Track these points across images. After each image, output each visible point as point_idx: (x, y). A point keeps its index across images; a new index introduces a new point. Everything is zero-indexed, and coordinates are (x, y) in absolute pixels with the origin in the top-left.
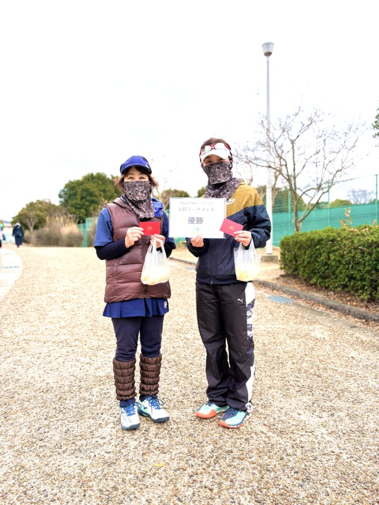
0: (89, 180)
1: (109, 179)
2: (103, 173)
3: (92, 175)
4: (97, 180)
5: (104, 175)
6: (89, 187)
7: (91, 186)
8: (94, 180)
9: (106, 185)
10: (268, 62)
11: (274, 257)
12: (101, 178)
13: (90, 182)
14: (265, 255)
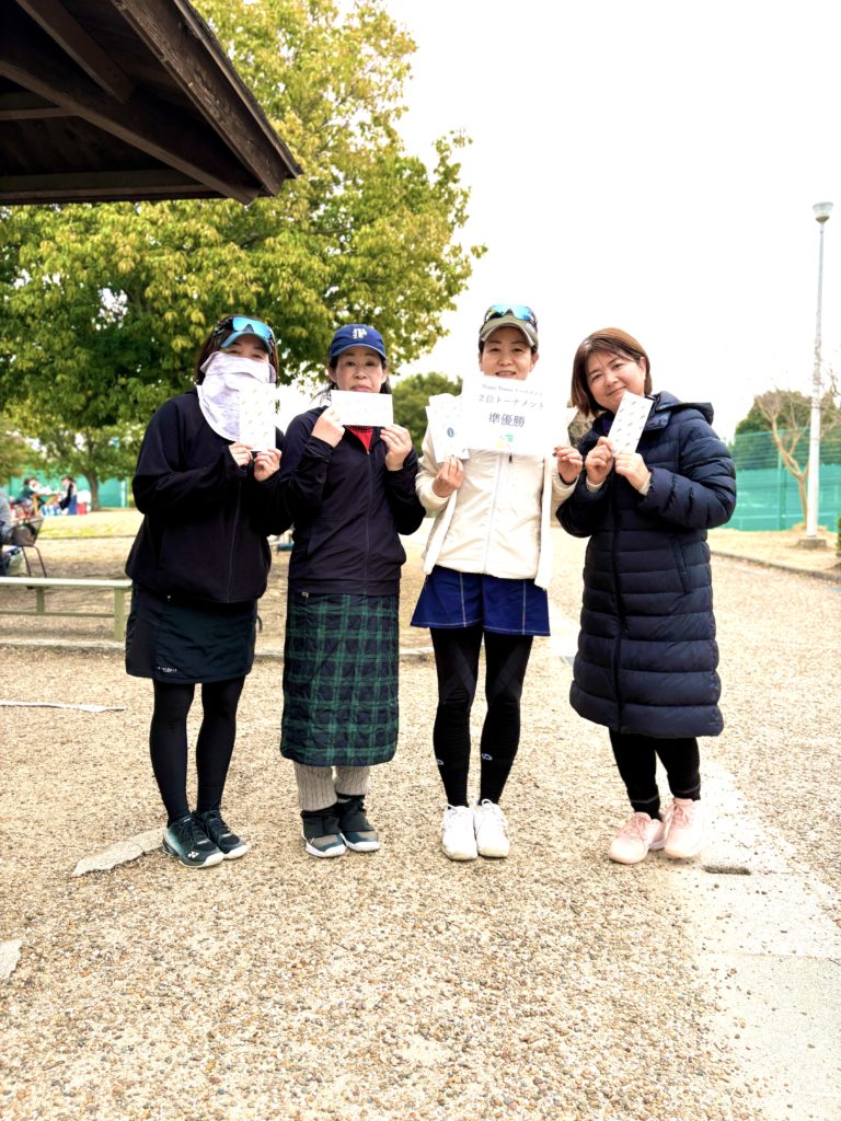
0: (414, 387)
3: (419, 377)
4: (430, 386)
5: (444, 377)
7: (421, 399)
8: (425, 387)
10: (822, 232)
11: (820, 541)
12: (438, 382)
13: (418, 390)
14: (805, 538)
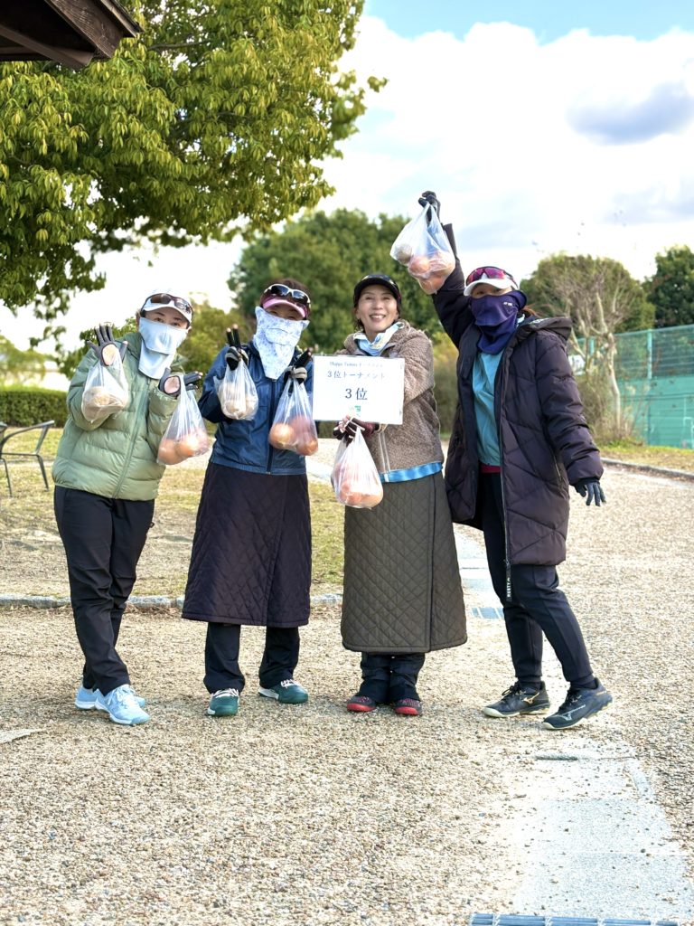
1: (373, 227)
2: (357, 210)
6: (319, 254)
9: (367, 245)
